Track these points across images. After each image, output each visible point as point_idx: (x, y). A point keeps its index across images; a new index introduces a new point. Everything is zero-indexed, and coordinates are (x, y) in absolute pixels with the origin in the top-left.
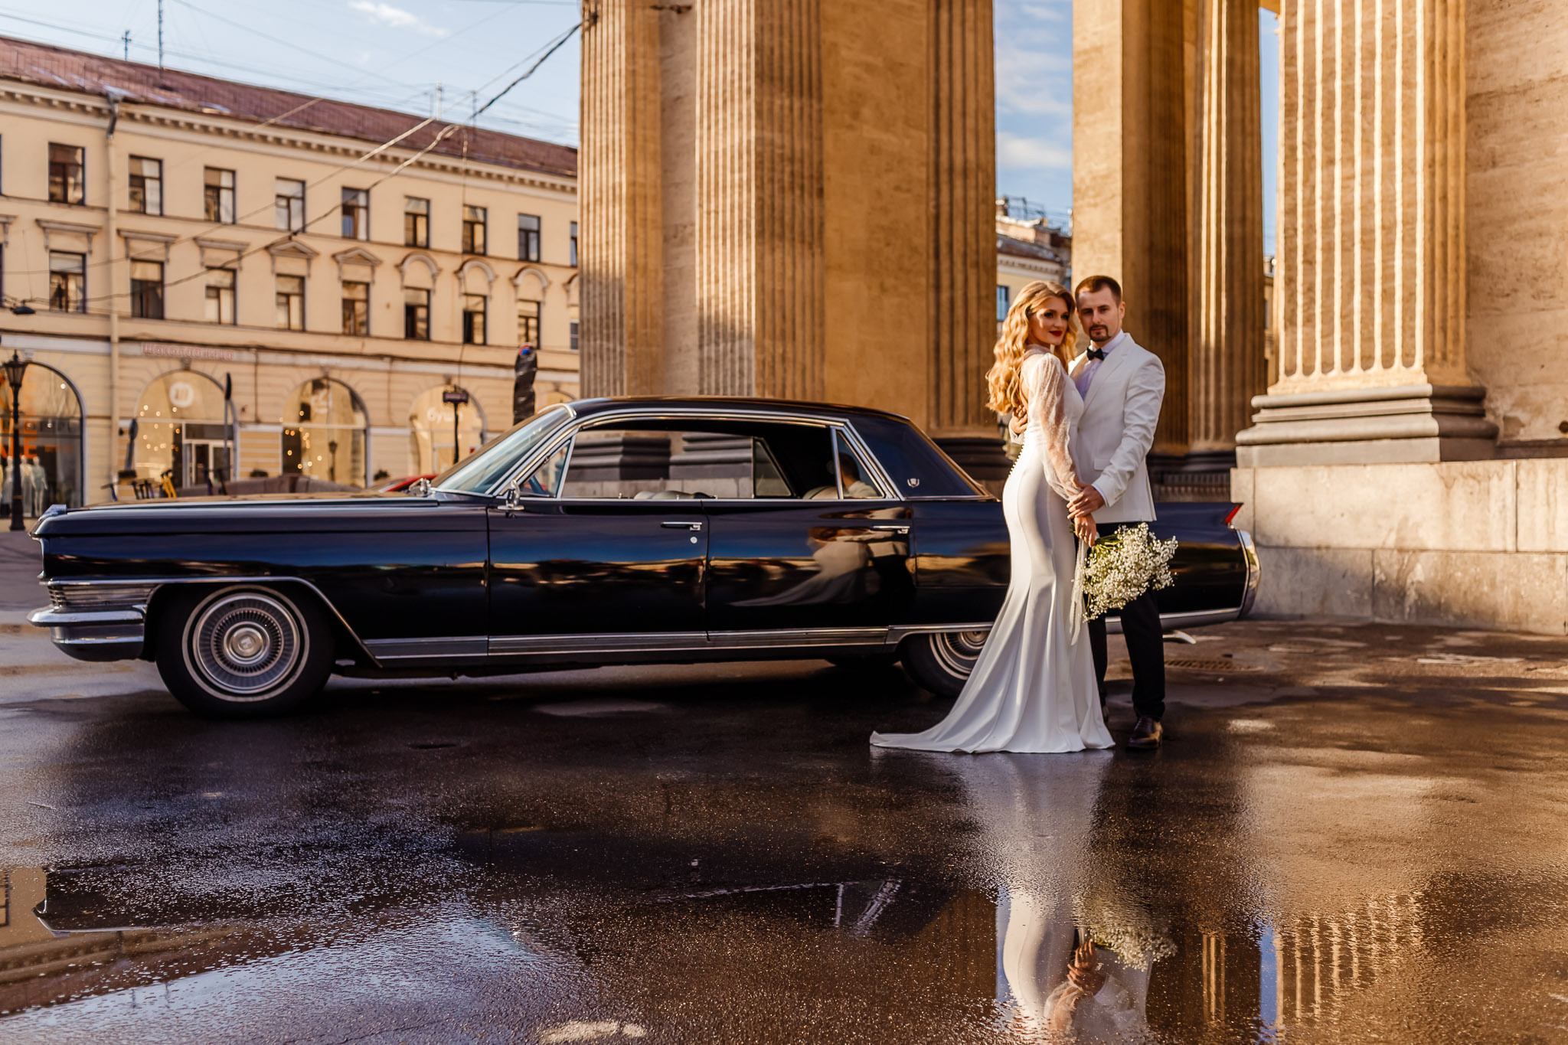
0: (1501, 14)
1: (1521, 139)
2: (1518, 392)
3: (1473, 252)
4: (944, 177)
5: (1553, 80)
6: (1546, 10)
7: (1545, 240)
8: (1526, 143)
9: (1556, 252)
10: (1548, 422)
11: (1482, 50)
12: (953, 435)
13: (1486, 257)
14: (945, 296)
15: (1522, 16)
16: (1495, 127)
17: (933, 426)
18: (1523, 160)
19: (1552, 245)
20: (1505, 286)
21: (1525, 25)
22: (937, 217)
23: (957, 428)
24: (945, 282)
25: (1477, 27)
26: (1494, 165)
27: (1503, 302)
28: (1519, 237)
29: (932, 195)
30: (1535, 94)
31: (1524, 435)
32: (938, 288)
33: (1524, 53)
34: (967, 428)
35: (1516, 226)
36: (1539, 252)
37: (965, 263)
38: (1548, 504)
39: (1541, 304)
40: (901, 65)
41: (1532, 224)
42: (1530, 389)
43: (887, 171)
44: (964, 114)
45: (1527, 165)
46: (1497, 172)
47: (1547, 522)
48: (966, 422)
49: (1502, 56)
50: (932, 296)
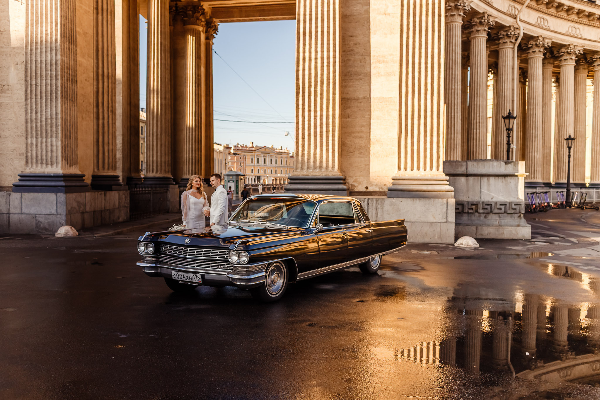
0: (351, 78)
1: (356, 112)
2: (354, 178)
3: (343, 140)
4: (100, 78)
5: (364, 98)
6: (363, 80)
7: (362, 139)
8: (357, 113)
9: (365, 143)
10: (362, 186)
11: (346, 86)
12: (105, 174)
13: (346, 142)
14: (101, 122)
15: (357, 80)
16: (349, 107)
17: (96, 170)
18: (357, 118)
19: (364, 141)
20: (351, 150)
21: (357, 82)
22: (98, 92)
23: (106, 171)
24: (101, 117)
25: (344, 80)
26: (349, 117)
27: (351, 154)
28: (355, 137)
29: (95, 83)
30: (360, 101)
31: (356, 189)
32: (98, 119)
33: (357, 89)
34: (109, 171)
35: (355, 134)
36: (360, 142)
37: (108, 110)
38: (376, 209)
39: (361, 155)
40: (87, 33)
41: (359, 135)
42: (358, 177)
43: (84, 73)
44: (108, 55)
45: (358, 119)
46: (350, 119)
47: (376, 214)
48: (108, 169)
49: (351, 89)
50: (95, 121)
